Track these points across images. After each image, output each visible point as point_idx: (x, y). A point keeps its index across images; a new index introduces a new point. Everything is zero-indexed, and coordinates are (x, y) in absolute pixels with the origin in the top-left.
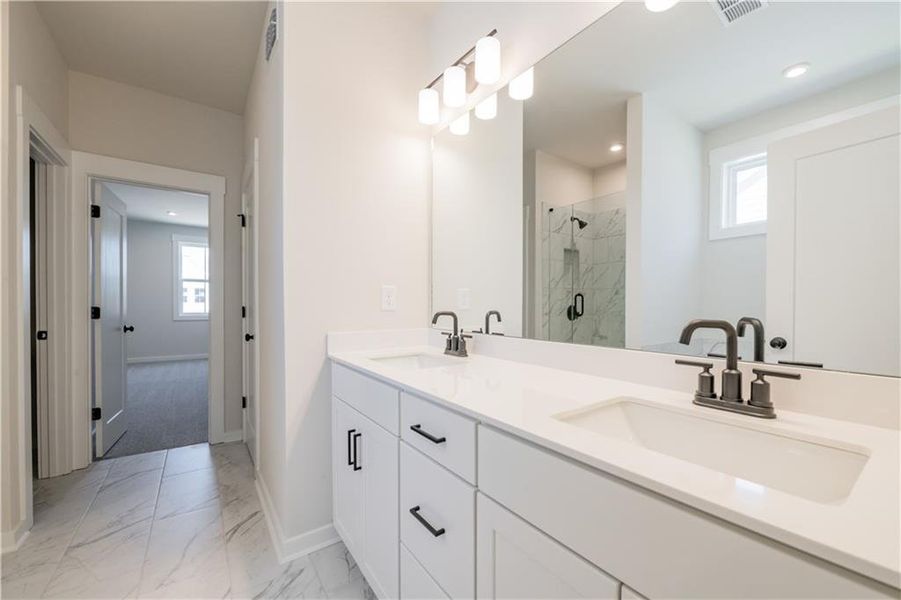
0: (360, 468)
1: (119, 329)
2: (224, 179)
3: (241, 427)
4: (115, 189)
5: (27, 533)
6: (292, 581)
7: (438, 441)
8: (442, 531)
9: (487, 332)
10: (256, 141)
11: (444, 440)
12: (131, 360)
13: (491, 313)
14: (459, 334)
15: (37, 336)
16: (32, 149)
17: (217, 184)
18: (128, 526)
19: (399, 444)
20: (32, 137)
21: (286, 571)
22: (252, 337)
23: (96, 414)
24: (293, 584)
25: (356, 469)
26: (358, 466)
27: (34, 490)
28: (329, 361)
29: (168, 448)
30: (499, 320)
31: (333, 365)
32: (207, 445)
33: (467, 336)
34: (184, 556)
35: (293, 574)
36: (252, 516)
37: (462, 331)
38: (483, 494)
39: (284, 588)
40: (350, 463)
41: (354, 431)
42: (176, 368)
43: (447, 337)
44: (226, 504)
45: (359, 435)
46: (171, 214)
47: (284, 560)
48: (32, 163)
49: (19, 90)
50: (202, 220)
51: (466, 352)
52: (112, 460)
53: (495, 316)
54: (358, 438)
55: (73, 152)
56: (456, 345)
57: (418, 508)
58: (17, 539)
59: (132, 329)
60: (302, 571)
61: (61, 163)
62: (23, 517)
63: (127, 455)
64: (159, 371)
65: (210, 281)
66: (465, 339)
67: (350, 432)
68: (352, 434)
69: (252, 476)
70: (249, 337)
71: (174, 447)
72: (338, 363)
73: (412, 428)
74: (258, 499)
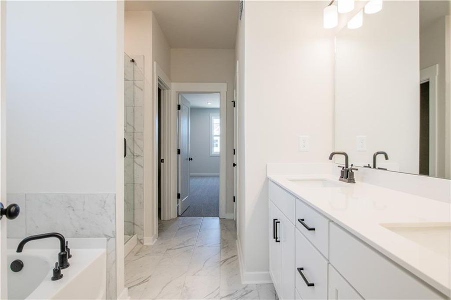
0: (279, 241)
1: (187, 159)
2: (226, 83)
3: (233, 212)
4: (185, 96)
5: (156, 240)
6: (247, 294)
7: (310, 229)
8: (312, 285)
9: (375, 167)
10: (238, 61)
11: (314, 229)
12: (191, 174)
13: (378, 153)
14: (350, 167)
15: (161, 161)
16: (159, 85)
17: (223, 87)
18: (186, 246)
19: (295, 230)
20: (159, 80)
21: (244, 288)
22: (236, 165)
23: (179, 196)
24: (247, 296)
25: (277, 241)
26: (278, 240)
27: (159, 224)
28: (268, 179)
29: (203, 216)
30: (387, 158)
31: (270, 182)
32: (218, 218)
33: (354, 169)
34: (204, 266)
35: (247, 291)
36: (232, 257)
37: (352, 165)
38: (332, 265)
39: (242, 296)
40: (274, 238)
41: (277, 220)
42: (210, 180)
43: (341, 169)
44: (223, 247)
45: (279, 222)
46: (209, 103)
47: (244, 283)
48: (159, 90)
49: (155, 62)
50: (217, 105)
51: (354, 180)
52: (184, 218)
53: (383, 155)
54: (278, 224)
55: (172, 83)
56: (347, 175)
57: (302, 269)
58: (153, 241)
59: (192, 159)
60: (252, 291)
61: (168, 89)
62: (155, 233)
63: (189, 216)
64: (204, 180)
65: (220, 136)
66: (353, 171)
67: (274, 220)
68: (275, 221)
69: (235, 237)
70: (234, 165)
71: (206, 216)
72: (272, 181)
73: (299, 220)
74: (237, 250)
